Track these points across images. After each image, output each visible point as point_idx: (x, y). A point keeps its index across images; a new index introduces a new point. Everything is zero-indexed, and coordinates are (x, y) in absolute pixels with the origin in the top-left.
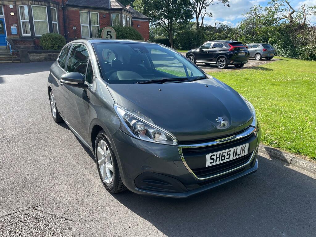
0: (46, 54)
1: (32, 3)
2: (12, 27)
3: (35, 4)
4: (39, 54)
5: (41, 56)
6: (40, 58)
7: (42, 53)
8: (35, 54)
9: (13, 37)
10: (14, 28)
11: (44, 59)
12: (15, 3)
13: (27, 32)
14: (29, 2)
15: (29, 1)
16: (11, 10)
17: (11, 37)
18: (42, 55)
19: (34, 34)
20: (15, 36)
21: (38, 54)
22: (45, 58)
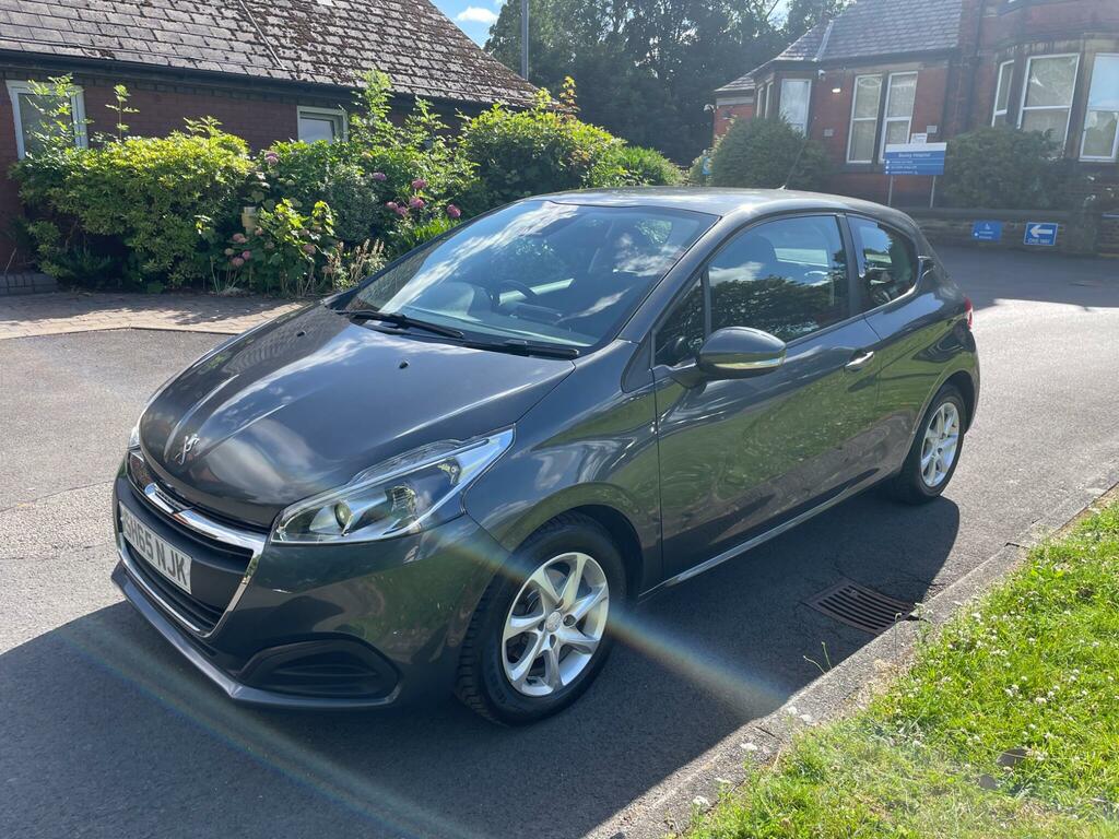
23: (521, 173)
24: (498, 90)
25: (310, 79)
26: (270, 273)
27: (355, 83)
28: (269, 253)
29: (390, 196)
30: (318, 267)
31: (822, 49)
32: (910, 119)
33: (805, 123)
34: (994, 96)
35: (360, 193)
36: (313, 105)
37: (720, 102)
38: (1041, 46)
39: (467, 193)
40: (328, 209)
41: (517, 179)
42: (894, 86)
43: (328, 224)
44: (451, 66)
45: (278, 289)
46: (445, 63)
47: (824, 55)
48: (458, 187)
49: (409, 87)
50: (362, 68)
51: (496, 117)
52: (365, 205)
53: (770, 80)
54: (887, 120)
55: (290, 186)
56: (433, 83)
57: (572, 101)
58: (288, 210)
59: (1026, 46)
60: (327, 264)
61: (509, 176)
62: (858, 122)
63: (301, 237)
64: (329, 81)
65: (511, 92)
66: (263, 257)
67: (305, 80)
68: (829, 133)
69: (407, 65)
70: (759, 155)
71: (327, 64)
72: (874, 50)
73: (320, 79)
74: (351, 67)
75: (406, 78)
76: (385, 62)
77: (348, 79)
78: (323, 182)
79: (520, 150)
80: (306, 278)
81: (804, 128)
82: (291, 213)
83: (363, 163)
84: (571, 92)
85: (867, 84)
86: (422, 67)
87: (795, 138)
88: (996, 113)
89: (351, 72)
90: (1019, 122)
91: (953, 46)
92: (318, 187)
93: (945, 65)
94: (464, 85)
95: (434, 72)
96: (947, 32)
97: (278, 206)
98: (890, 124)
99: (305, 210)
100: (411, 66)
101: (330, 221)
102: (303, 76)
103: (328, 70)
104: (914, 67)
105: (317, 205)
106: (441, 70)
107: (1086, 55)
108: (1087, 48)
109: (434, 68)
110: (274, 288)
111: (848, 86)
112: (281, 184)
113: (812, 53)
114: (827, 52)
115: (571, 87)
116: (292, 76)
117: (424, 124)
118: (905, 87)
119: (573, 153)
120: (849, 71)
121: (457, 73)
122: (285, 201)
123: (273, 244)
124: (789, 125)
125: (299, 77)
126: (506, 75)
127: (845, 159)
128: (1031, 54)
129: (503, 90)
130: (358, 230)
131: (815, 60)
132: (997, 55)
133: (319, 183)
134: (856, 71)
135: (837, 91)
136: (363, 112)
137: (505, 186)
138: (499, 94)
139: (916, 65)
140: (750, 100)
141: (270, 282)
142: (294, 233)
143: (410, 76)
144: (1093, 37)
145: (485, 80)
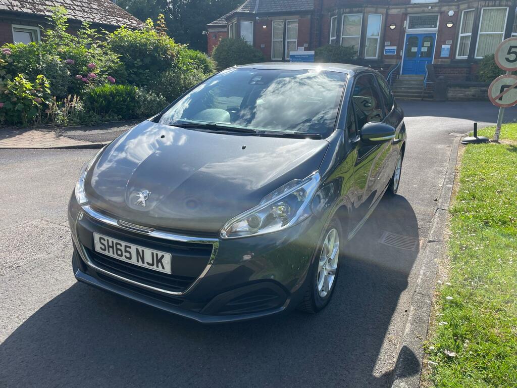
0: (477, 89)
1: (484, 4)
2: (443, 46)
3: (488, 6)
4: (465, 88)
5: (467, 93)
6: (465, 95)
7: (471, 88)
8: (457, 89)
9: (442, 61)
10: (446, 47)
11: (471, 97)
12: (458, 8)
13: (463, 53)
14: (480, 4)
15: (479, 1)
16: (450, 19)
17: (438, 61)
18: (471, 91)
19: (472, 56)
20: (443, 60)
21: (463, 89)
22: (473, 96)
23: (142, 60)
24: (119, 19)
25: (19, 10)
26: (16, 114)
27: (44, 13)
28: (15, 104)
29: (77, 72)
30: (43, 111)
31: (257, 7)
32: (296, 40)
33: (252, 41)
34: (329, 31)
35: (61, 70)
36: (21, 24)
37: (210, 30)
38: (347, 10)
39: (116, 71)
40: (45, 79)
41: (140, 64)
42: (289, 26)
43: (46, 87)
44: (92, 5)
45: (21, 123)
46: (89, 4)
47: (258, 10)
48: (111, 68)
49: (73, 16)
50: (46, 5)
51: (125, 33)
52: (64, 76)
53: (235, 21)
54: (287, 41)
55: (20, 67)
56: (85, 14)
57: (163, 25)
58: (22, 80)
59: (342, 10)
60: (49, 109)
61: (136, 62)
62: (275, 41)
63: (32, 95)
64: (30, 11)
65: (125, 20)
66: (11, 106)
67: (17, 10)
68: (263, 46)
69: (70, 4)
70: (235, 55)
71: (27, 3)
72: (279, 9)
73: (25, 10)
74: (40, 4)
75: (70, 11)
76: (58, 2)
77: (40, 11)
78: (39, 64)
79: (140, 49)
80: (37, 116)
81: (252, 44)
82: (24, 81)
83: (59, 54)
84: (163, 21)
85: (277, 25)
86: (77, 6)
87: (249, 47)
88: (331, 39)
89: (40, 7)
90: (341, 43)
91: (312, 9)
92: (37, 67)
93: (309, 17)
94: (101, 16)
95: (84, 8)
96: (309, 2)
97: (16, 78)
98: (288, 42)
99: (32, 79)
100: (72, 5)
101: (48, 85)
102: (15, 8)
103: (28, 6)
104: (296, 18)
105: (39, 77)
106: (88, 8)
107: (365, 14)
108: (365, 11)
109: (84, 7)
110: (18, 123)
111: (269, 25)
112: (15, 66)
113: (252, 9)
114: (259, 9)
115: (162, 18)
116: (9, 8)
117: (87, 34)
118: (294, 27)
119: (168, 52)
120: (269, 18)
121: (96, 9)
122: (20, 75)
123: (16, 99)
124: (246, 42)
125: (13, 9)
126: (121, 12)
127: (271, 58)
128: (344, 13)
129: (121, 19)
130: (61, 90)
131: (254, 12)
132: (330, 13)
133: (38, 65)
134: (273, 18)
135: (265, 27)
136: (53, 27)
137: (134, 67)
138: (119, 21)
139: (297, 16)
140: (226, 30)
141: (16, 119)
142: (27, 92)
143: (72, 10)
144: (367, 7)
145: (111, 14)
